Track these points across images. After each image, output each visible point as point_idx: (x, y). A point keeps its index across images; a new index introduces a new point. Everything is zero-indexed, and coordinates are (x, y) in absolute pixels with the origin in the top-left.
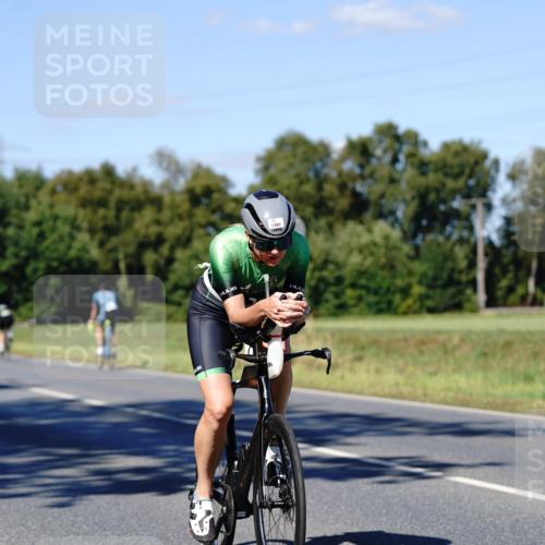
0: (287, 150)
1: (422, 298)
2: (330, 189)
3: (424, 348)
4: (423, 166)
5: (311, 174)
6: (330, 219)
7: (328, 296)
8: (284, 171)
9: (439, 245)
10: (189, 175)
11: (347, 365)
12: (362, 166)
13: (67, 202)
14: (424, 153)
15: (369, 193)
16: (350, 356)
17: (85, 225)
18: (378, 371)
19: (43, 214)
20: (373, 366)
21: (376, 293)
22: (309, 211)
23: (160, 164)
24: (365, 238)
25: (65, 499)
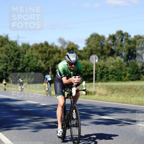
0: (93, 38)
1: (129, 77)
2: (105, 48)
3: (130, 90)
4: (129, 42)
5: (100, 44)
6: (105, 56)
7: (105, 76)
8: (93, 43)
9: (134, 63)
10: (68, 45)
11: (110, 95)
12: (113, 42)
13: (36, 52)
14: (130, 38)
15: (115, 49)
16: (110, 92)
17: (40, 58)
18: (118, 96)
19: (29, 55)
20: (117, 95)
21: (117, 76)
22: (99, 54)
23: (60, 42)
24: (114, 61)
25: (36, 130)
